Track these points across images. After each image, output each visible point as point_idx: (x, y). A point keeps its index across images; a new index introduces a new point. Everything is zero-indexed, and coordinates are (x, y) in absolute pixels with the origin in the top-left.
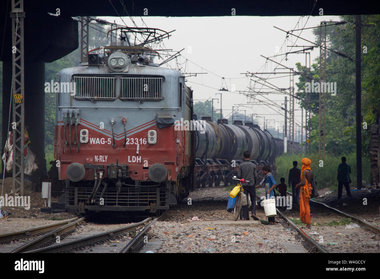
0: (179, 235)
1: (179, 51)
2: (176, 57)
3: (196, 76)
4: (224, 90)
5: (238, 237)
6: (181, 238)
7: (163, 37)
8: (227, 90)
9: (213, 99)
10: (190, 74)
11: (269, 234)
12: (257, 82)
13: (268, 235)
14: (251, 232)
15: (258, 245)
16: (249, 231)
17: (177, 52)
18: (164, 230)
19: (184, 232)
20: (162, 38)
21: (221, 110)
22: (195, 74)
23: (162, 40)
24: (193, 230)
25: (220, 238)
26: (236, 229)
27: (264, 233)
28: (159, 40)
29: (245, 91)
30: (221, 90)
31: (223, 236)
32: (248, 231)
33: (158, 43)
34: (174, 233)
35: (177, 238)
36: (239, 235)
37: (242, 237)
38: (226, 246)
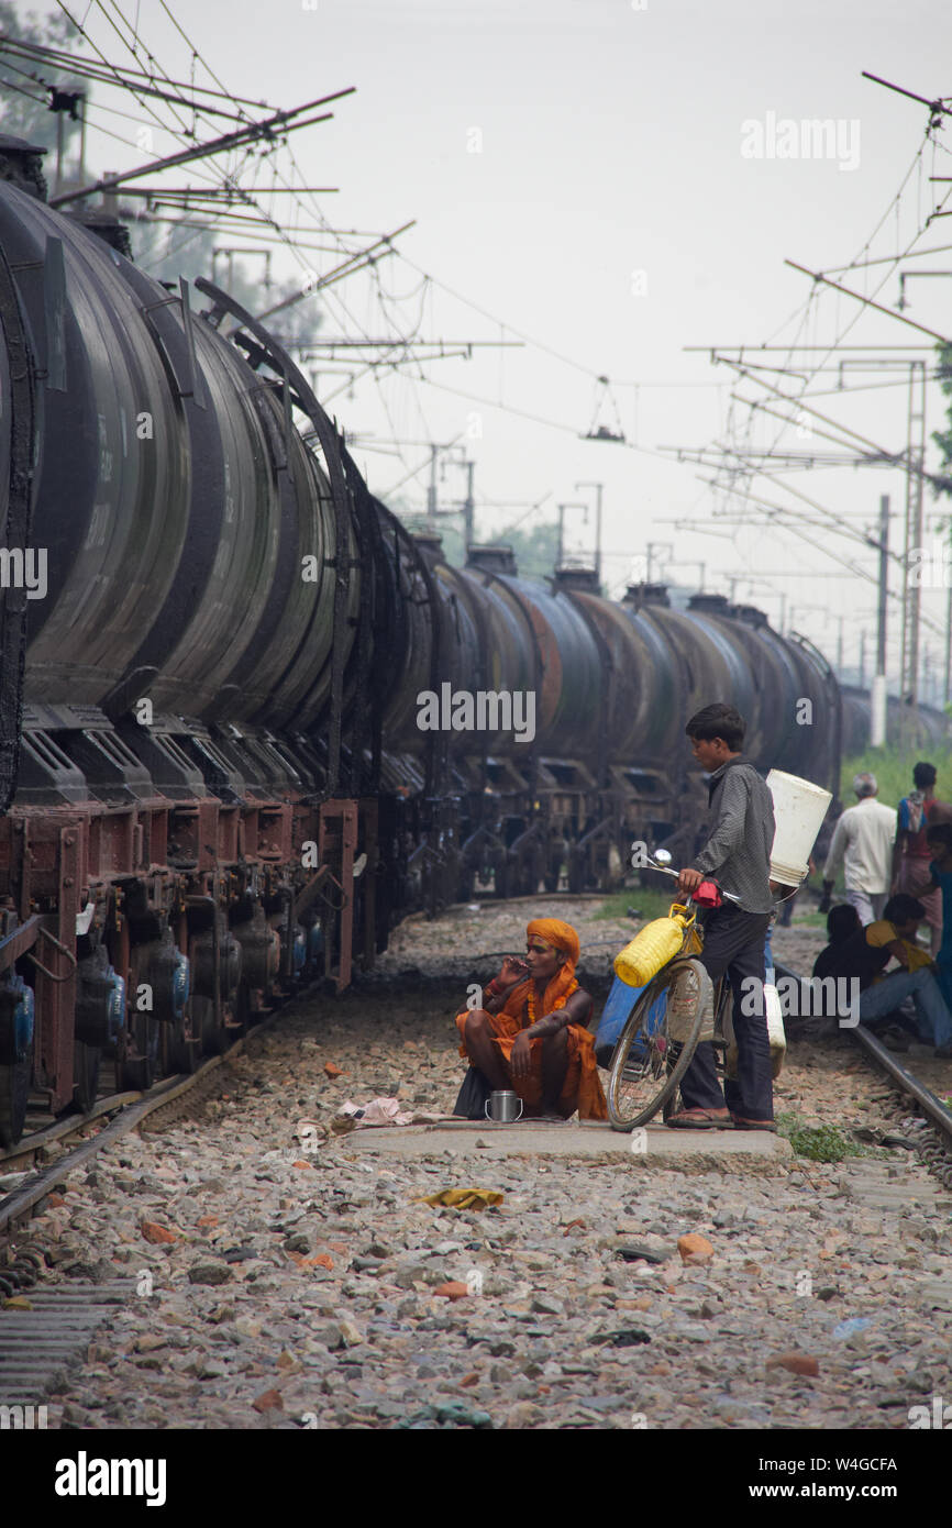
0: (236, 1255)
1: (388, 233)
2: (372, 261)
3: (467, 355)
4: (604, 435)
5: (644, 1270)
6: (251, 1278)
7: (291, 122)
8: (620, 439)
9: (562, 508)
10: (441, 344)
11: (852, 1252)
12: (764, 409)
13: (846, 1258)
14: (730, 1235)
15: (786, 1374)
16: (719, 1226)
17: (379, 239)
18: (145, 1205)
19: (280, 1229)
20: (287, 129)
21: (598, 555)
22: (466, 349)
23: (285, 141)
24: (341, 1209)
25: (518, 1278)
26: (628, 1211)
27: (821, 1243)
28: (270, 137)
29: (703, 451)
30: (589, 436)
31: (542, 1259)
32: (710, 1227)
33: (264, 154)
34: (209, 1238)
35: (219, 1278)
36: (652, 1261)
37: (674, 1270)
38: (552, 1370)
